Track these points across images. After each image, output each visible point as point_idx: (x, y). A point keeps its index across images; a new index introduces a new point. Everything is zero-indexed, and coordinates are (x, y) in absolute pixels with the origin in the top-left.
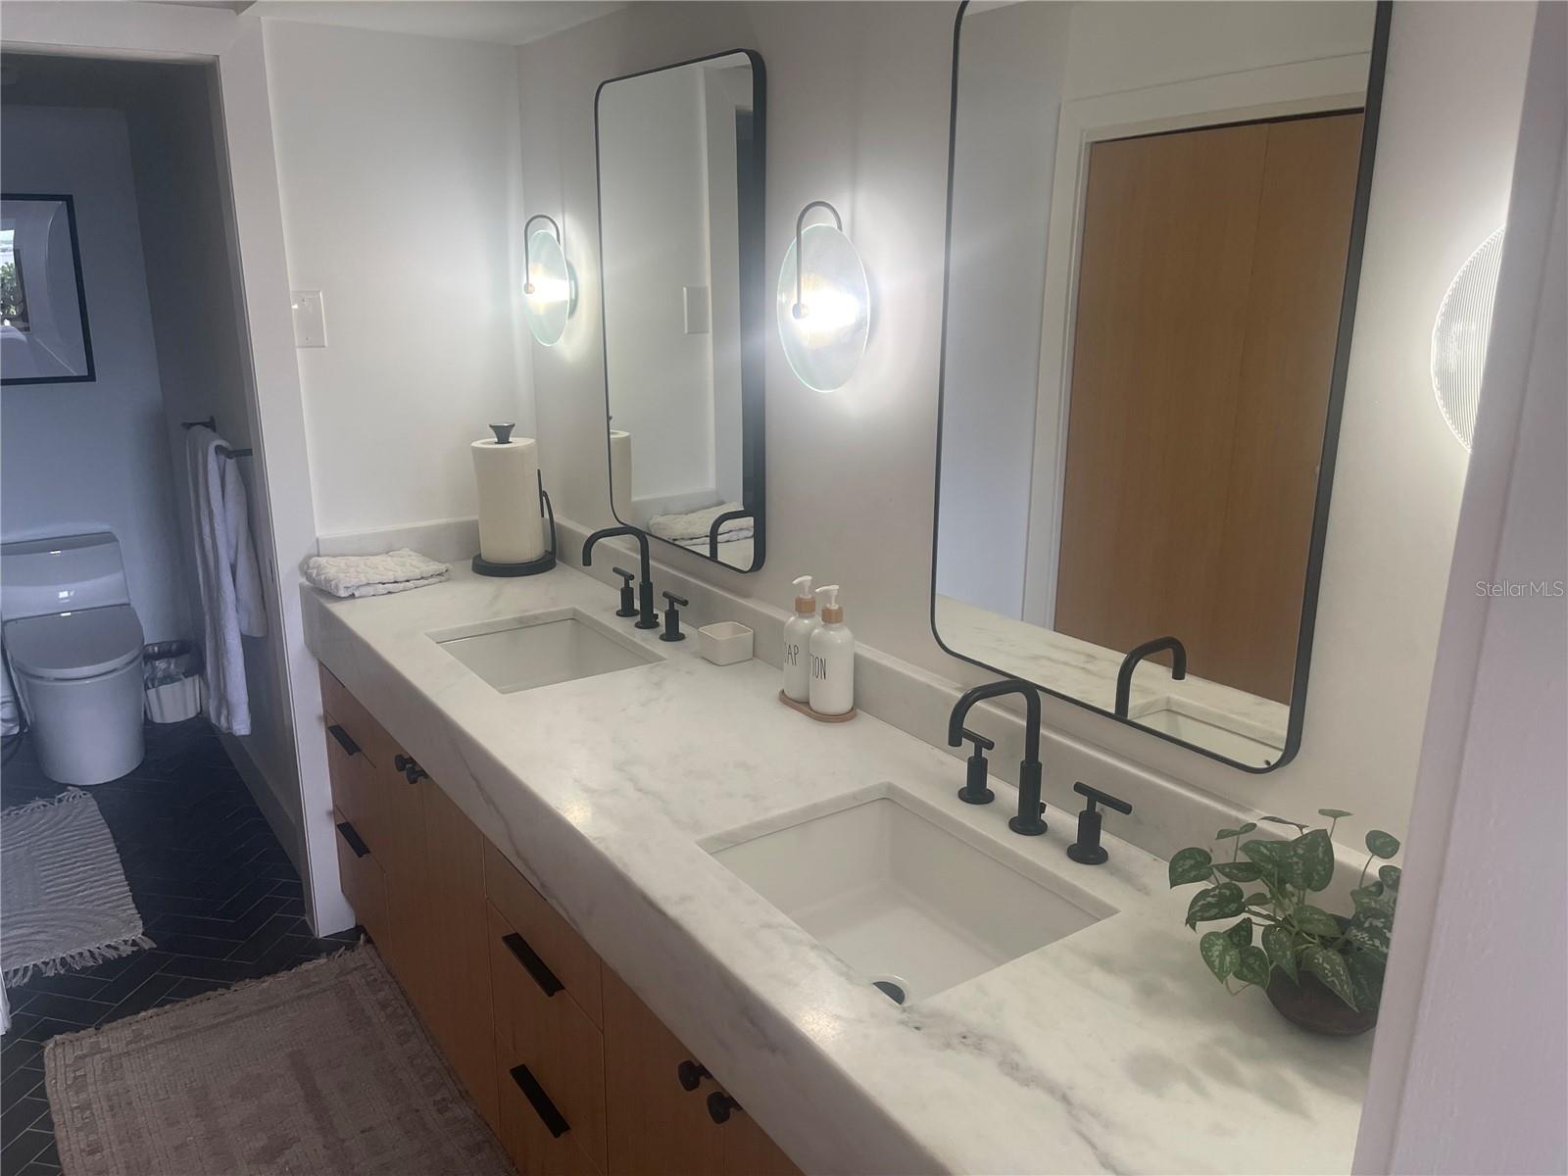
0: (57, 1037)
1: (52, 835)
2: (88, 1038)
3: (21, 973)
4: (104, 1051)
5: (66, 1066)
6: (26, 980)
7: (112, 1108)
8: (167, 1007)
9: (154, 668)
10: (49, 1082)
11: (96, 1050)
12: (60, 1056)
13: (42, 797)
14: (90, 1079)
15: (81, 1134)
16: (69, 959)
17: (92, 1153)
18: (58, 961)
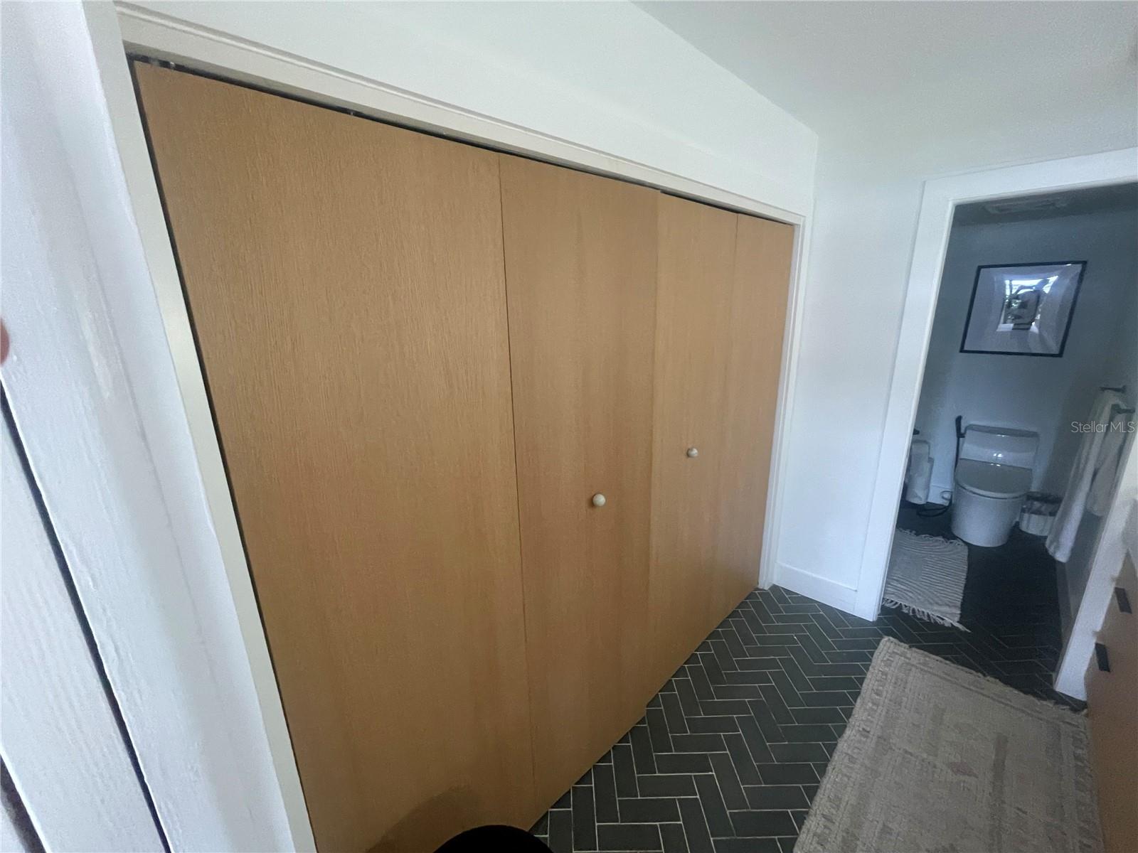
0: (891, 638)
1: (939, 555)
2: (903, 647)
3: (894, 603)
4: (907, 658)
5: (888, 652)
6: (894, 607)
7: (896, 683)
8: (948, 662)
9: (1032, 504)
10: (877, 653)
11: (903, 655)
12: (887, 645)
13: (944, 537)
14: (893, 664)
15: (877, 683)
16: (917, 612)
17: (878, 694)
18: (911, 609)
